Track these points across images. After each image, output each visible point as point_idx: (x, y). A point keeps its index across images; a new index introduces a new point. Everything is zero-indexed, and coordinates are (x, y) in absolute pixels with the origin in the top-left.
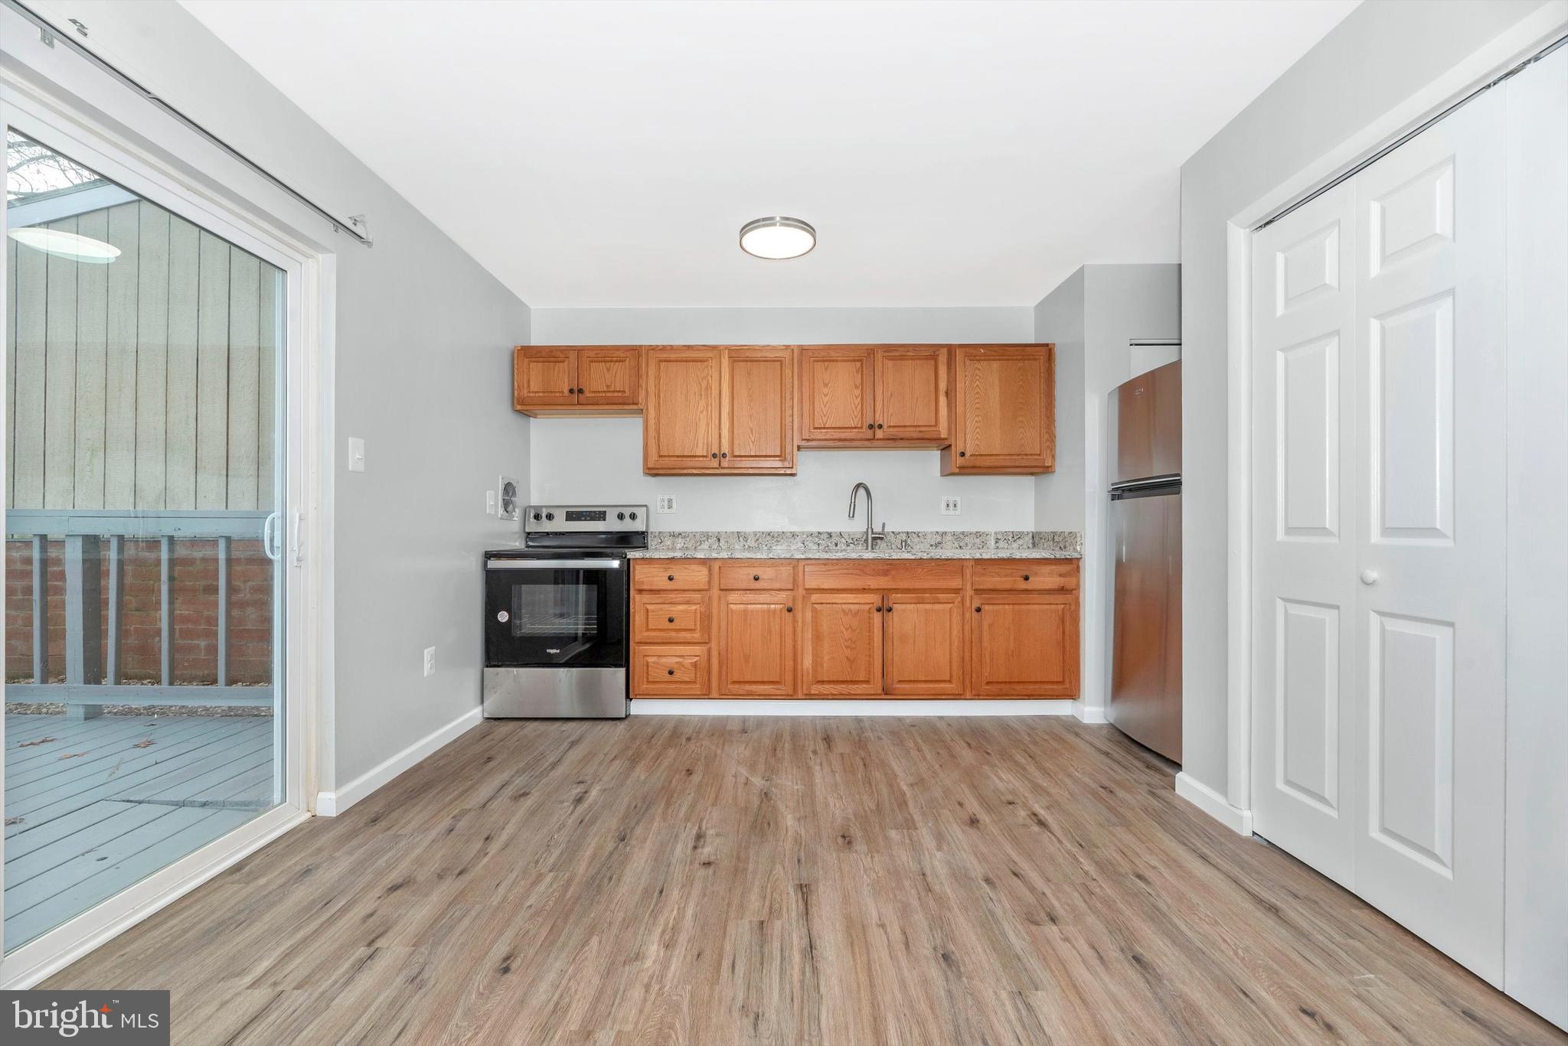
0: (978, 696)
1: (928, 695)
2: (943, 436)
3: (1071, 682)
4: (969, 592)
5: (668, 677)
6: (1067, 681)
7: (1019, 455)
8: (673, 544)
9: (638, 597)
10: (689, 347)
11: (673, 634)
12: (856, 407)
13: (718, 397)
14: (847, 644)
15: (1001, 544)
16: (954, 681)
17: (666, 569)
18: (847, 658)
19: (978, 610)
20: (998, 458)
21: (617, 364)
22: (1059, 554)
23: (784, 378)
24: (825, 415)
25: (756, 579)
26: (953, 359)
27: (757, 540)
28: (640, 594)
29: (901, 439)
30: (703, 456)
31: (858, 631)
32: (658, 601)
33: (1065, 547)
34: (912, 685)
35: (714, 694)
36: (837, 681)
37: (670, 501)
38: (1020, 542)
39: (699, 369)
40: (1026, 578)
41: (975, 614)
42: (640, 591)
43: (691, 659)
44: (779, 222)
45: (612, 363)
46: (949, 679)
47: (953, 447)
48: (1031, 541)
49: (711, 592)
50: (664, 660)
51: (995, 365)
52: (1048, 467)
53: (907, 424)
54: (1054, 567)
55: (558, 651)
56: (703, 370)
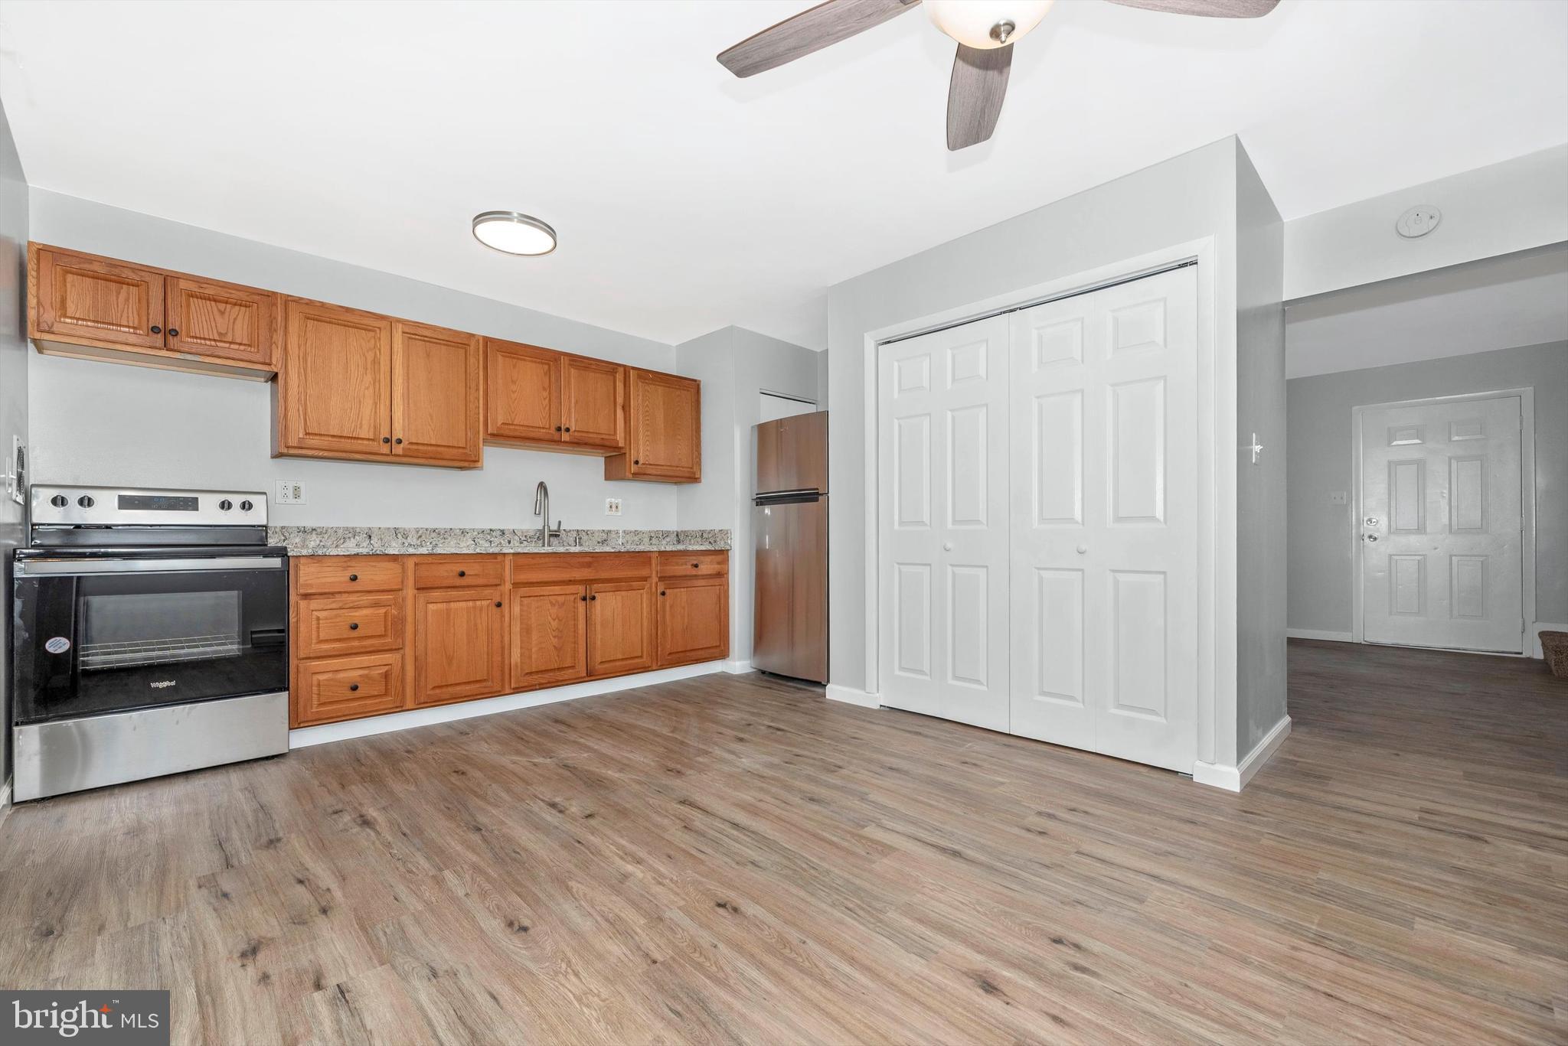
0: (662, 667)
1: (625, 671)
2: (620, 445)
3: (724, 646)
4: (655, 579)
5: (351, 695)
6: (722, 645)
7: (677, 467)
8: (304, 541)
9: (303, 604)
10: (348, 310)
11: (356, 643)
12: (545, 408)
13: (389, 373)
14: (554, 633)
15: (654, 541)
16: (645, 657)
17: (345, 568)
18: (554, 646)
19: (663, 594)
20: (662, 468)
21: (237, 308)
22: (710, 547)
23: (468, 367)
24: (513, 413)
25: (462, 574)
26: (627, 379)
27: (420, 537)
28: (306, 599)
29: (586, 444)
30: (368, 439)
31: (564, 621)
32: (334, 606)
33: (715, 542)
34: (612, 664)
35: (409, 704)
36: (545, 671)
37: (296, 489)
38: (668, 539)
39: (363, 339)
40: (696, 566)
41: (660, 597)
42: (306, 596)
43: (381, 669)
44: (516, 218)
45: (229, 306)
46: (640, 654)
47: (627, 456)
48: (675, 539)
49: (405, 591)
50: (341, 675)
51: (660, 389)
52: (697, 479)
53: (591, 431)
54: (713, 557)
55: (173, 683)
56: (369, 341)
